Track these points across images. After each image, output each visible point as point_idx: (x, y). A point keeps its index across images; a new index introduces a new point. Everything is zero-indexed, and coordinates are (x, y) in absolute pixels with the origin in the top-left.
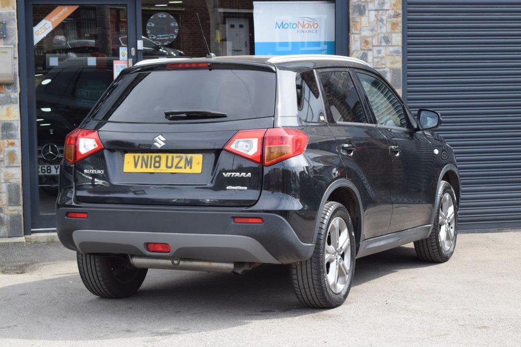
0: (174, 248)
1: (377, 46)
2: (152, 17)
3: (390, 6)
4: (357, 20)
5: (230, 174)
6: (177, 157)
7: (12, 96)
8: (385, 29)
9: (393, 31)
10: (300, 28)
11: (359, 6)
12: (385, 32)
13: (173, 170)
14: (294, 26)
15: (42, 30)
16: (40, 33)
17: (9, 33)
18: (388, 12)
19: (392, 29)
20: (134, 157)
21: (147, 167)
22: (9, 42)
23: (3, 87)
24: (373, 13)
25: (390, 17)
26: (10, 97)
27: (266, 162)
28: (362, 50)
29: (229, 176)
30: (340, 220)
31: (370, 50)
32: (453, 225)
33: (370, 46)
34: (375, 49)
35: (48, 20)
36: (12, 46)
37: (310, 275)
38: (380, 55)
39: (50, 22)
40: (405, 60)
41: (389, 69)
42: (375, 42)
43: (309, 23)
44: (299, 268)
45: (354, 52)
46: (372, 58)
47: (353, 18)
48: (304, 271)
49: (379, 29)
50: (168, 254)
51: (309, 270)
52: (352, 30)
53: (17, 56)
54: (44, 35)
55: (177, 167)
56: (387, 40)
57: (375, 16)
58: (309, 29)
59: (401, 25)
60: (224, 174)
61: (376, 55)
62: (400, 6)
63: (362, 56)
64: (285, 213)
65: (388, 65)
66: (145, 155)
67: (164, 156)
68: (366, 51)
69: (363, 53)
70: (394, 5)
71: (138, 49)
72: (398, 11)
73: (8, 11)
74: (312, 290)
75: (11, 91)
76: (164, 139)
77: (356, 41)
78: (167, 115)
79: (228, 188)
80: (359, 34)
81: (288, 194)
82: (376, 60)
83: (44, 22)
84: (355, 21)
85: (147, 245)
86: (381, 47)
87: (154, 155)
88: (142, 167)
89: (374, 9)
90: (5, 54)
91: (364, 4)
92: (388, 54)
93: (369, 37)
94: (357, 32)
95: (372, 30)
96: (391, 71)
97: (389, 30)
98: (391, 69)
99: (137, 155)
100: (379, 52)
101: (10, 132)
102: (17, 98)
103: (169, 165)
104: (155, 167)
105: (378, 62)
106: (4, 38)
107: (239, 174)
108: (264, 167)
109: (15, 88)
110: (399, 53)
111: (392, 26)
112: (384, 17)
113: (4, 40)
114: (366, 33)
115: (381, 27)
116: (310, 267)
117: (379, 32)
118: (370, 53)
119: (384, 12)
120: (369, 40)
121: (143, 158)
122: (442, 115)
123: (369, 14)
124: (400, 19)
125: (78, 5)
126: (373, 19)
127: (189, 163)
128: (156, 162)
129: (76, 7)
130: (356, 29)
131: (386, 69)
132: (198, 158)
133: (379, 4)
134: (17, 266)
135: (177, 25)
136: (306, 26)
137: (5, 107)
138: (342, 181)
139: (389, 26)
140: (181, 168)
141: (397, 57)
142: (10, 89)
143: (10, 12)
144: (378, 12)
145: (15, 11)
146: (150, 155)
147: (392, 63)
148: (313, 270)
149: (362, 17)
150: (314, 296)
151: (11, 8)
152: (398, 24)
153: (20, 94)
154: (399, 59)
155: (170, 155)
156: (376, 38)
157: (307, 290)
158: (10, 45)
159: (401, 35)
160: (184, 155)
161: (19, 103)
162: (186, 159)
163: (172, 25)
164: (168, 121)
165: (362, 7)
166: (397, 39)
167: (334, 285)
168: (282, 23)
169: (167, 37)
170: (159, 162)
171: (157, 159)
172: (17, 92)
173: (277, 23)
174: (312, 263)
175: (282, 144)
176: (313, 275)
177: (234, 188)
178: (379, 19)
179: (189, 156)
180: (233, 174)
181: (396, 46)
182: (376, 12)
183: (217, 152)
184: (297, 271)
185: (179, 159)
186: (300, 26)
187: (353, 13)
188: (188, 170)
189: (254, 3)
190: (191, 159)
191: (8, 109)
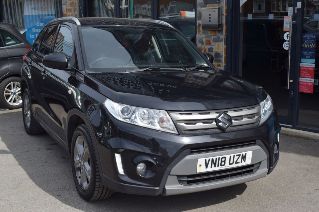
7: (221, 37)
22: (220, 5)
23: (217, 32)
26: (219, 38)
36: (218, 8)
53: (224, 13)
54: (246, 0)
71: (298, 8)
90: (214, 12)
101: (219, 59)
102: (223, 39)
106: (218, 3)
109: (223, 33)
142: (220, 33)
161: (224, 41)
172: (224, 35)
191: (218, 45)
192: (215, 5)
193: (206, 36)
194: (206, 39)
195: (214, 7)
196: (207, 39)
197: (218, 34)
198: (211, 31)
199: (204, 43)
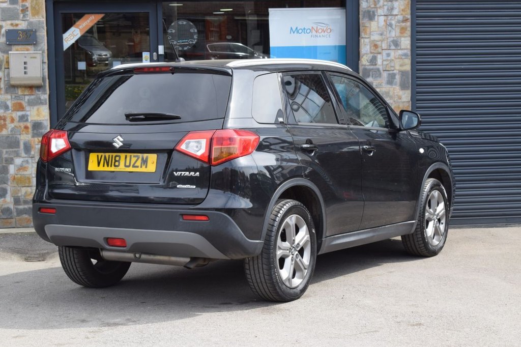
0: (130, 242)
1: (386, 49)
2: (172, 24)
3: (400, 11)
4: (367, 25)
5: (180, 173)
6: (134, 156)
7: (42, 98)
8: (394, 33)
9: (401, 35)
10: (314, 33)
11: (369, 12)
12: (394, 36)
13: (131, 169)
14: (308, 31)
15: (71, 37)
16: (69, 39)
17: (38, 40)
18: (396, 17)
19: (401, 33)
20: (98, 156)
21: (108, 166)
22: (39, 48)
23: (34, 89)
24: (382, 19)
25: (399, 22)
26: (40, 99)
27: (213, 163)
28: (371, 53)
29: (179, 175)
30: (297, 217)
31: (380, 53)
32: (443, 221)
33: (380, 50)
34: (384, 53)
35: (76, 28)
36: (41, 52)
37: (261, 271)
38: (389, 58)
39: (78, 30)
40: (414, 63)
41: (398, 71)
42: (384, 46)
43: (322, 28)
44: (251, 263)
45: (364, 55)
46: (381, 61)
47: (363, 23)
48: (256, 266)
49: (388, 32)
50: (125, 248)
51: (260, 265)
52: (362, 34)
53: (46, 60)
54: (73, 41)
55: (134, 166)
56: (396, 44)
57: (384, 20)
58: (323, 33)
59: (409, 29)
60: (175, 173)
61: (385, 57)
62: (409, 11)
63: (372, 58)
64: (231, 212)
65: (397, 67)
66: (107, 155)
67: (123, 155)
68: (376, 55)
69: (373, 56)
70: (402, 10)
71: (159, 53)
72: (406, 16)
73: (38, 19)
74: (264, 284)
75: (40, 93)
76: (122, 140)
77: (365, 45)
78: (128, 116)
79: (178, 186)
80: (368, 38)
81: (235, 193)
82: (385, 63)
83: (72, 29)
84: (364, 27)
85: (107, 240)
86: (389, 51)
87: (114, 154)
88: (104, 166)
89: (383, 14)
90: (34, 59)
91: (373, 9)
92: (397, 57)
93: (379, 41)
94: (367, 36)
95: (381, 34)
96: (400, 73)
97: (398, 34)
98: (400, 71)
99: (100, 154)
100: (388, 55)
101: (41, 131)
102: (46, 99)
103: (128, 164)
104: (115, 166)
105: (387, 64)
106: (34, 44)
107: (188, 173)
108: (212, 167)
109: (45, 90)
110: (408, 56)
111: (400, 30)
112: (393, 22)
113: (34, 46)
114: (376, 37)
115: (390, 32)
116: (261, 263)
117: (388, 35)
118: (379, 56)
119: (393, 17)
120: (379, 43)
121: (105, 157)
122: (422, 115)
123: (378, 19)
124: (409, 24)
125: (105, 13)
126: (383, 24)
127: (145, 162)
128: (116, 161)
129: (102, 15)
130: (366, 33)
131: (395, 72)
132: (153, 157)
133: (388, 9)
134: (40, 254)
135: (196, 31)
136: (320, 31)
137: (36, 108)
138: (297, 181)
139: (398, 30)
140: (137, 167)
141: (406, 60)
142: (40, 91)
143: (39, 21)
144: (388, 18)
145: (44, 20)
146: (111, 154)
147: (401, 65)
148: (264, 266)
149: (371, 22)
150: (267, 290)
151: (41, 17)
152: (406, 28)
153: (49, 95)
154: (408, 61)
155: (128, 155)
156: (386, 42)
157: (260, 285)
158: (40, 50)
159: (409, 39)
160: (140, 155)
161: (48, 104)
162: (143, 158)
163: (192, 31)
164: (129, 122)
165: (371, 13)
166: (406, 42)
167: (289, 279)
168: (297, 28)
169: (187, 42)
170: (119, 161)
171: (117, 159)
172: (46, 94)
173: (291, 28)
174: (263, 259)
175: (230, 144)
176: (264, 271)
177: (183, 186)
178: (388, 23)
179: (145, 155)
180: (183, 173)
181: (404, 49)
182: (386, 18)
183: (170, 152)
184: (249, 266)
185: (136, 158)
186: (313, 31)
187: (363, 19)
188: (143, 169)
189: (270, 9)
190: (147, 158)
191: (38, 110)
192: (29, 47)
193: (13, 97)
194: (13, 102)
195: (28, 50)
196: (16, 101)
197: (38, 93)
198: (23, 89)
199: (10, 108)
